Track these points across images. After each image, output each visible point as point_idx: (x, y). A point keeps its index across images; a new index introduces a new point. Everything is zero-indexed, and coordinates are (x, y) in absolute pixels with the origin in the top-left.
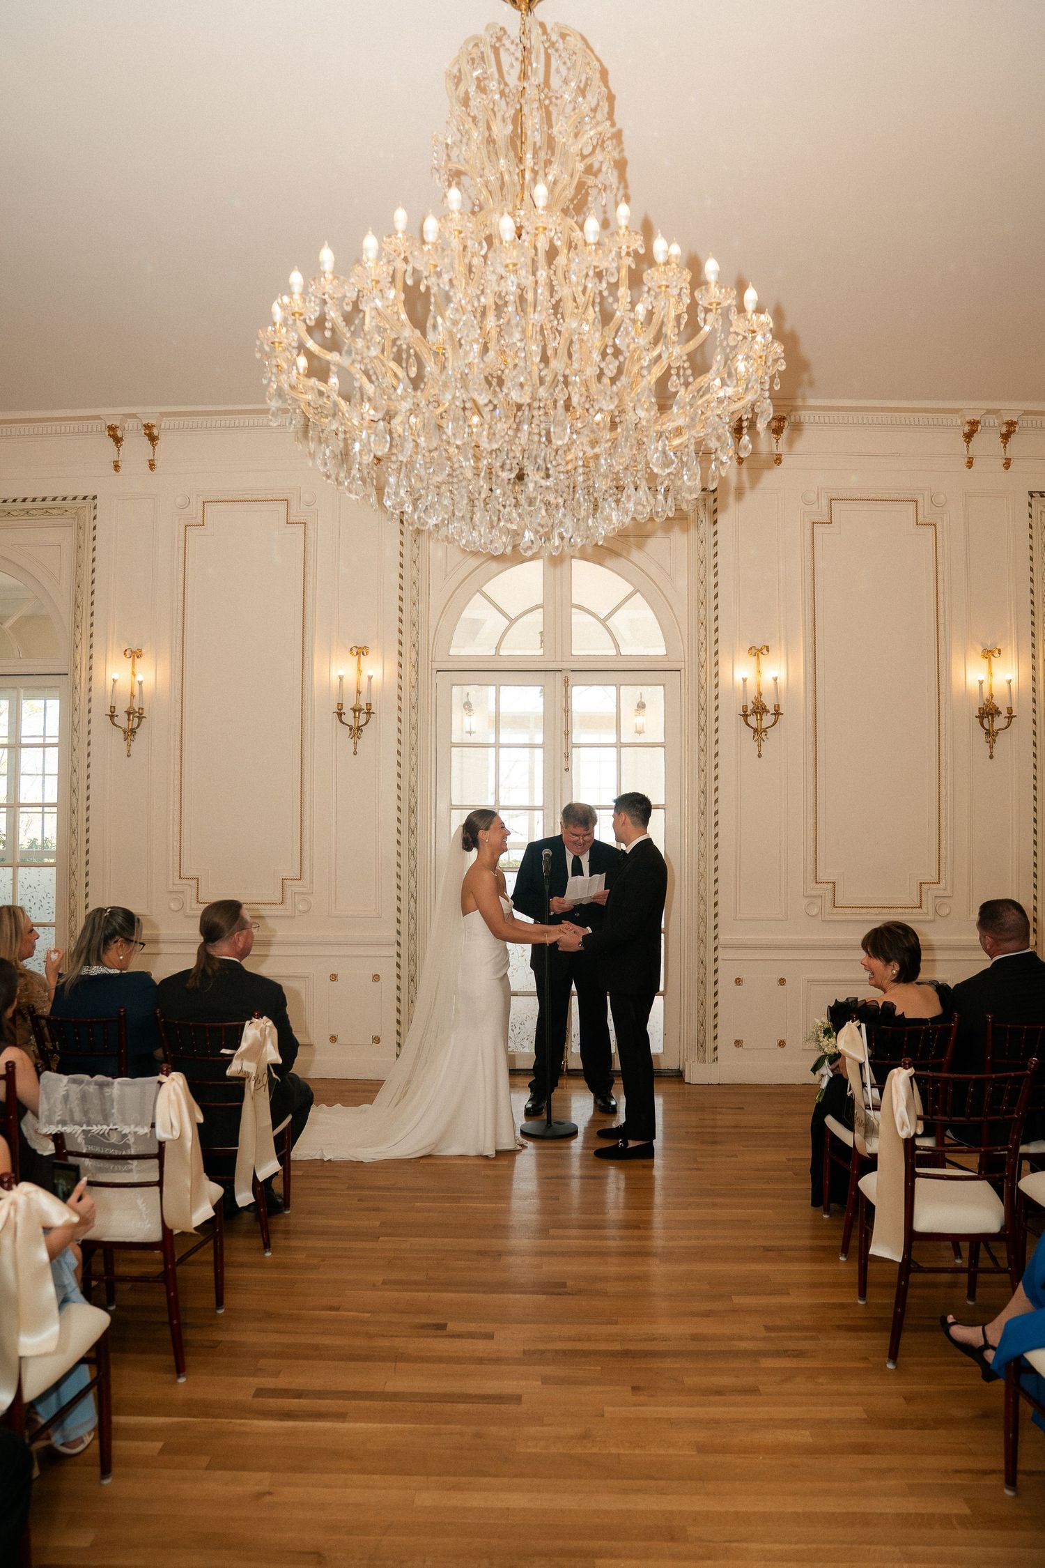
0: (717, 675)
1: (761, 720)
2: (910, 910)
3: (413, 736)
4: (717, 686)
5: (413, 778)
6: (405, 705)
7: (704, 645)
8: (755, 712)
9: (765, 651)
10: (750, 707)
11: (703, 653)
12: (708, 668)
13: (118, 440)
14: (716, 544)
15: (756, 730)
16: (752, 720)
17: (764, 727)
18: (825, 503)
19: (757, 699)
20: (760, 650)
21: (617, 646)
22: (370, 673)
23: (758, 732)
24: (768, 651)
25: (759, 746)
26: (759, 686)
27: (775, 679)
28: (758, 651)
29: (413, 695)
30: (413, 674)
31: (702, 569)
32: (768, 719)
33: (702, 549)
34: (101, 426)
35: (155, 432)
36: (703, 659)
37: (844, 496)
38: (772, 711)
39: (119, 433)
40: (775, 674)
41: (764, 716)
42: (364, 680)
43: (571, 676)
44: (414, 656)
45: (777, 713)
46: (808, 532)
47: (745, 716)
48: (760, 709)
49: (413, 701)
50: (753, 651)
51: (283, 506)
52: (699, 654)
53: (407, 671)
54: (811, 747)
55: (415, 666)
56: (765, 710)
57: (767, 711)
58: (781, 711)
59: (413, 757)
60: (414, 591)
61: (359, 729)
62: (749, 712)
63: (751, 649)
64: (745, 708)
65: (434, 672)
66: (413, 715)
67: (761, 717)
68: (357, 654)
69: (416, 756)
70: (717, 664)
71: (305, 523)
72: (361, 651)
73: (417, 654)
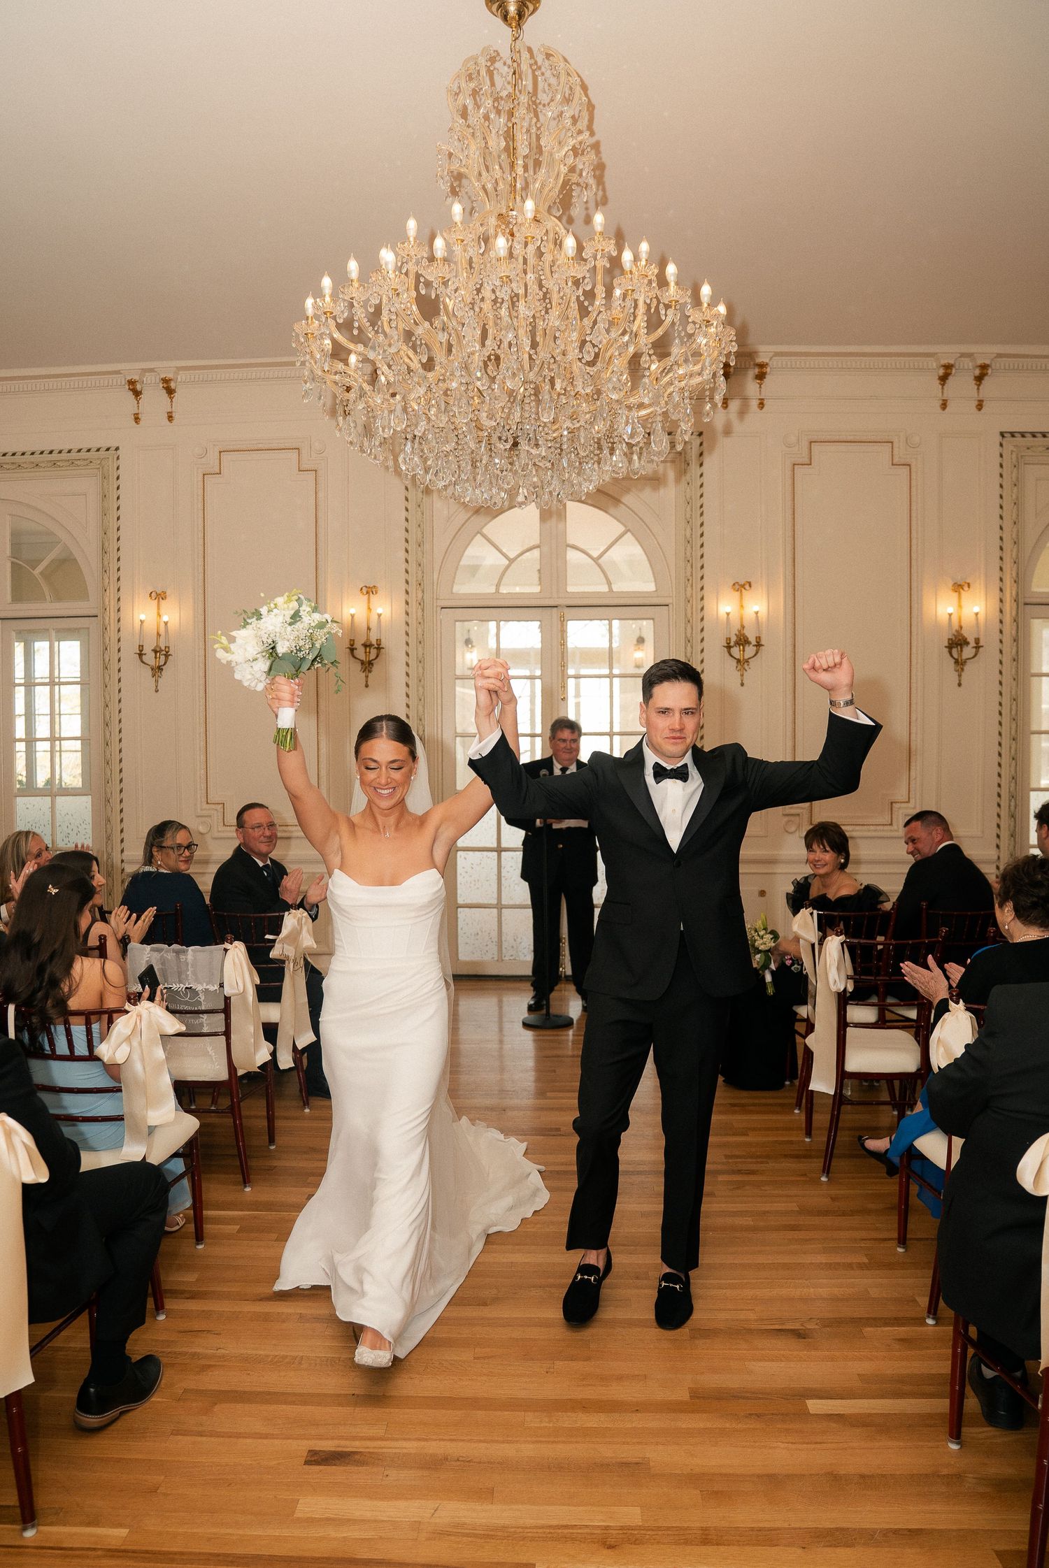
0: (702, 609)
1: (744, 651)
2: (881, 828)
3: (421, 670)
4: (702, 619)
5: (421, 708)
6: (412, 641)
7: (690, 581)
8: (738, 643)
9: (747, 587)
10: (734, 639)
11: (689, 589)
12: (694, 603)
13: (137, 394)
14: (702, 486)
15: (739, 661)
16: (736, 651)
17: (746, 657)
18: (805, 444)
19: (739, 631)
20: (743, 586)
21: (609, 583)
22: (380, 611)
23: (742, 663)
24: (750, 586)
25: (742, 675)
26: (742, 619)
27: (757, 613)
28: (741, 587)
29: (420, 631)
30: (420, 611)
31: (688, 509)
32: (750, 651)
33: (688, 490)
34: (121, 380)
35: (173, 385)
36: (689, 594)
37: (823, 438)
38: (753, 641)
39: (138, 387)
40: (756, 608)
41: (747, 648)
42: (374, 618)
43: (567, 611)
44: (420, 595)
45: (759, 645)
46: (789, 473)
47: (729, 647)
48: (742, 641)
49: (420, 637)
50: (737, 587)
51: (294, 454)
52: (686, 590)
53: (413, 608)
54: (790, 676)
55: (421, 603)
56: (747, 642)
57: (749, 643)
58: (762, 643)
59: (420, 688)
60: (419, 533)
61: (370, 663)
62: (732, 644)
63: (734, 584)
64: (729, 639)
65: (439, 609)
66: (420, 649)
67: (744, 648)
68: (367, 593)
69: (423, 687)
70: (702, 599)
71: (316, 471)
72: (370, 591)
73: (423, 592)
